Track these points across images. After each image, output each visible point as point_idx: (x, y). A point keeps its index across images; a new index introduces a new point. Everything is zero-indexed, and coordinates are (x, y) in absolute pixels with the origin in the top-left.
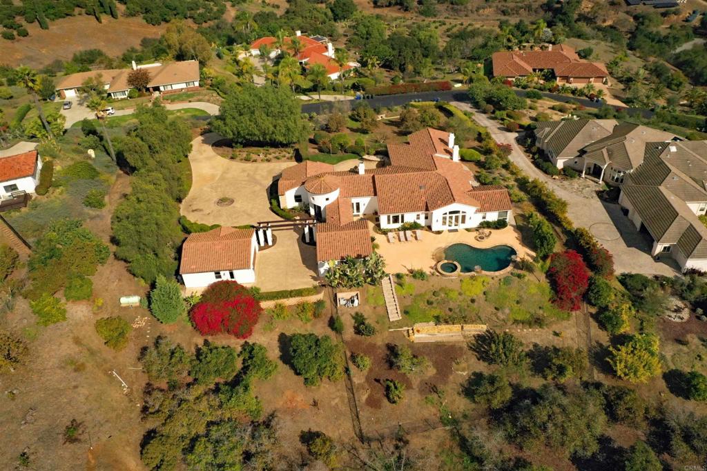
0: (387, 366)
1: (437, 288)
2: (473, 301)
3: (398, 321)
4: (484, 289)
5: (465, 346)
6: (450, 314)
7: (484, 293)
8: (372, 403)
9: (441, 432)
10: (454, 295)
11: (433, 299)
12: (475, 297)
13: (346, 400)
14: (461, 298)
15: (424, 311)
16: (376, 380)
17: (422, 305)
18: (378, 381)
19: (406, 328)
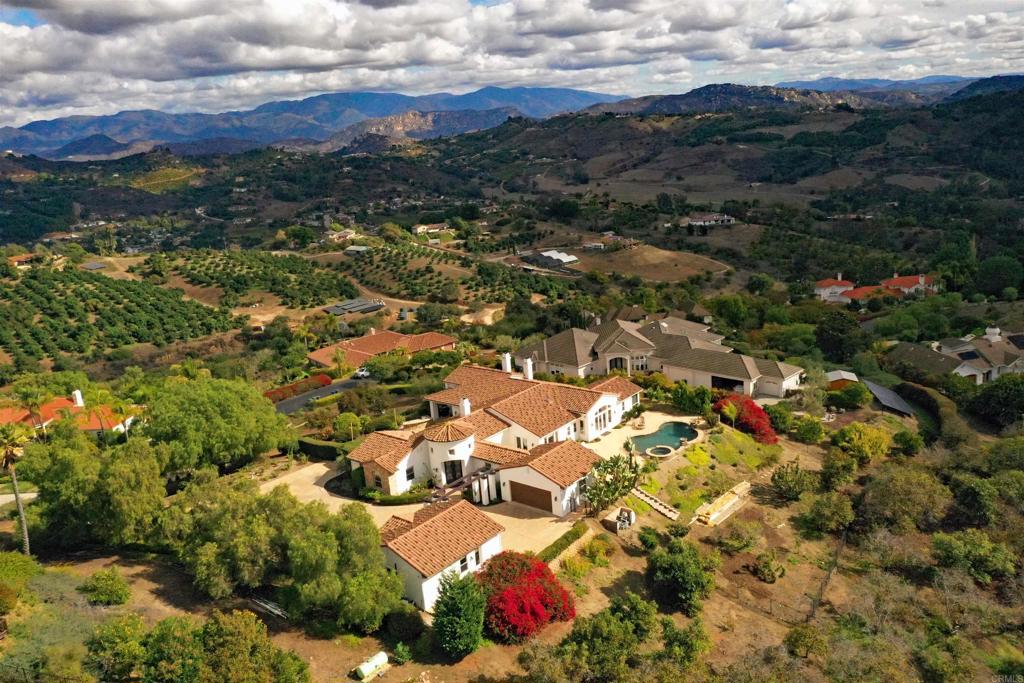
0: (727, 557)
1: (673, 472)
2: (713, 468)
3: (680, 517)
4: (709, 454)
5: (752, 504)
6: (708, 488)
7: (713, 457)
8: (760, 594)
9: (836, 579)
10: (694, 471)
11: (682, 483)
12: (710, 465)
13: (740, 607)
14: (700, 470)
15: (688, 499)
16: (734, 573)
17: (679, 494)
18: (737, 572)
19: (694, 519)
